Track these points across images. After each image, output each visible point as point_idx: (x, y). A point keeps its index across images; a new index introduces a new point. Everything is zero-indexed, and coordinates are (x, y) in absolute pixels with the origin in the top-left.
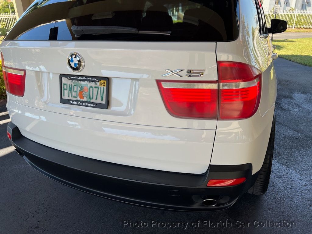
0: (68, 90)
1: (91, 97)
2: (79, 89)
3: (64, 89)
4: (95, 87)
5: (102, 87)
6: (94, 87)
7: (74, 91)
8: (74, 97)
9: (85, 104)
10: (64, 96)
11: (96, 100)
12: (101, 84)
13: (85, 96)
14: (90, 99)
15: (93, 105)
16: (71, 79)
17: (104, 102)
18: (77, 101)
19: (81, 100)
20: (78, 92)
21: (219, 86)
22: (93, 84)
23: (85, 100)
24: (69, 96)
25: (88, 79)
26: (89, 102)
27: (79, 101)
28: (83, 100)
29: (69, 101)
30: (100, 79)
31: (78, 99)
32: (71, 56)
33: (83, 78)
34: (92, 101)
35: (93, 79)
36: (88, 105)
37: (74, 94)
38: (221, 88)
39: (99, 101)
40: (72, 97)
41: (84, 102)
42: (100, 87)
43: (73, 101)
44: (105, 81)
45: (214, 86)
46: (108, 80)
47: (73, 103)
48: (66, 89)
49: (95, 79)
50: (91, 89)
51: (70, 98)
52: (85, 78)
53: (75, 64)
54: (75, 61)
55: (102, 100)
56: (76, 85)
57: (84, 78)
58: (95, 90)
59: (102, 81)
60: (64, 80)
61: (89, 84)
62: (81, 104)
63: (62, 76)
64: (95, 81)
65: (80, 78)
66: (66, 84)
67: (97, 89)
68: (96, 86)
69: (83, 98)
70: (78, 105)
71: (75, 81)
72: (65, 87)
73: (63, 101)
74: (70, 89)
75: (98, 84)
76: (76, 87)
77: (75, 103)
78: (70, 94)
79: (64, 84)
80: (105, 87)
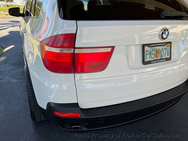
0: (149, 54)
2: (155, 52)
3: (147, 54)
4: (165, 49)
5: (168, 48)
6: (164, 49)
7: (153, 54)
8: (152, 58)
10: (146, 59)
11: (165, 56)
13: (159, 56)
14: (162, 56)
15: (165, 60)
16: (151, 47)
18: (154, 60)
19: (157, 59)
20: (155, 54)
22: (163, 47)
23: (159, 58)
24: (149, 59)
29: (150, 62)
31: (155, 59)
34: (163, 58)
36: (162, 61)
37: (153, 56)
39: (167, 57)
44: (170, 44)
47: (153, 62)
48: (148, 54)
49: (165, 44)
50: (162, 50)
51: (151, 60)
55: (168, 56)
59: (168, 44)
60: (146, 48)
61: (161, 48)
62: (158, 61)
65: (156, 45)
66: (148, 51)
67: (165, 50)
68: (165, 48)
71: (153, 47)
72: (147, 53)
74: (150, 53)
75: (166, 46)
78: (150, 57)
79: (147, 51)
80: (170, 48)
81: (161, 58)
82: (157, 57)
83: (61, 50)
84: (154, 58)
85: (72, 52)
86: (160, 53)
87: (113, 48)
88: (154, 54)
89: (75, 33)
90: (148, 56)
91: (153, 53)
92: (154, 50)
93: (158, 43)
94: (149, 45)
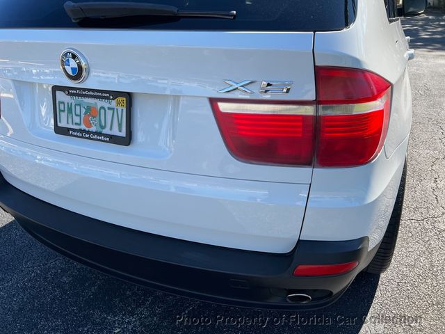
0: (66, 112)
1: (103, 124)
2: (83, 111)
3: (60, 111)
4: (109, 108)
5: (120, 109)
6: (107, 109)
7: (76, 115)
8: (76, 124)
9: (94, 137)
10: (60, 122)
11: (111, 129)
12: (118, 104)
13: (93, 124)
14: (103, 128)
15: (106, 139)
16: (70, 94)
17: (123, 134)
18: (80, 131)
19: (87, 129)
20: (83, 116)
21: (317, 111)
22: (105, 104)
23: (93, 129)
25: (96, 94)
26: (100, 134)
27: (84, 131)
28: (91, 129)
29: (69, 131)
30: (115, 95)
31: (83, 127)
33: (89, 93)
34: (104, 131)
35: (105, 95)
36: (98, 138)
37: (77, 120)
38: (321, 113)
39: (115, 132)
40: (72, 124)
41: (92, 132)
42: (116, 108)
43: (74, 130)
44: (125, 99)
45: (309, 111)
46: (129, 96)
47: (74, 134)
48: (64, 111)
49: (108, 95)
50: (102, 111)
52: (93, 94)
53: (73, 69)
54: (73, 64)
55: (120, 131)
56: (78, 105)
57: (91, 93)
59: (120, 99)
60: (60, 95)
61: (100, 103)
62: (87, 136)
63: (56, 88)
64: (107, 98)
65: (84, 93)
66: (63, 103)
67: (111, 112)
68: (110, 106)
69: (90, 126)
70: (82, 137)
72: (62, 108)
73: (59, 130)
74: (70, 110)
75: (114, 103)
76: (78, 108)
77: (79, 134)
78: (70, 119)
80: (125, 109)
81: (99, 130)
82: (88, 124)
86: (98, 118)
88: (80, 116)
90: (64, 116)
91: (78, 112)
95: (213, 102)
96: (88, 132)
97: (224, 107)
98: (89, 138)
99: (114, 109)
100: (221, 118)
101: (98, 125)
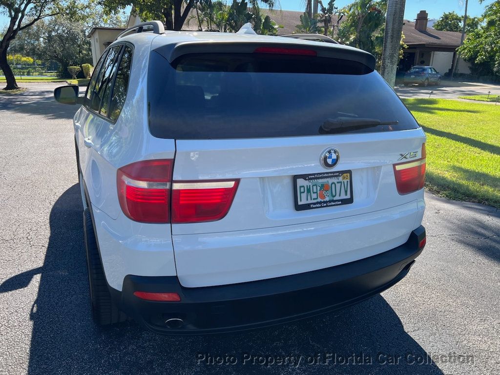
0: (306, 192)
1: (334, 194)
2: (319, 188)
3: (301, 193)
4: (338, 183)
5: (345, 181)
6: (336, 183)
7: (314, 193)
8: (314, 199)
10: (301, 201)
11: (340, 196)
12: (344, 178)
13: (327, 195)
14: (333, 196)
15: (339, 203)
16: (309, 179)
17: (348, 196)
18: (318, 203)
19: (322, 201)
20: (319, 192)
22: (335, 180)
23: (327, 199)
24: (307, 200)
25: (330, 175)
26: (333, 201)
27: (320, 203)
28: (325, 200)
29: (309, 205)
31: (319, 200)
32: (329, 152)
33: (324, 175)
34: (335, 199)
35: (336, 174)
36: (333, 204)
37: (314, 196)
39: (343, 197)
40: (311, 199)
41: (328, 201)
42: (342, 181)
43: (314, 204)
44: (349, 174)
45: (418, 164)
46: (349, 172)
47: (314, 206)
48: (303, 192)
49: (338, 174)
50: (333, 185)
51: (309, 202)
54: (334, 156)
55: (346, 195)
56: (314, 185)
57: (326, 175)
58: (338, 186)
59: (345, 175)
60: (300, 182)
61: (330, 181)
62: (325, 205)
63: (295, 178)
64: (336, 176)
65: (320, 176)
66: (303, 186)
67: (340, 184)
68: (338, 181)
70: (321, 207)
71: (313, 180)
72: (302, 190)
73: (298, 208)
74: (309, 191)
75: (341, 179)
76: (315, 187)
77: (318, 206)
78: (309, 198)
79: (300, 187)
80: (349, 181)
81: (331, 198)
82: (323, 197)
83: (149, 185)
84: (317, 199)
85: (168, 187)
86: (330, 191)
87: (237, 181)
88: (317, 192)
89: (173, 158)
90: (304, 195)
91: (315, 191)
92: (316, 185)
93: (324, 173)
94: (304, 177)
95: (394, 165)
96: (324, 202)
97: (398, 168)
98: (327, 206)
99: (341, 182)
100: (397, 174)
101: (330, 196)
